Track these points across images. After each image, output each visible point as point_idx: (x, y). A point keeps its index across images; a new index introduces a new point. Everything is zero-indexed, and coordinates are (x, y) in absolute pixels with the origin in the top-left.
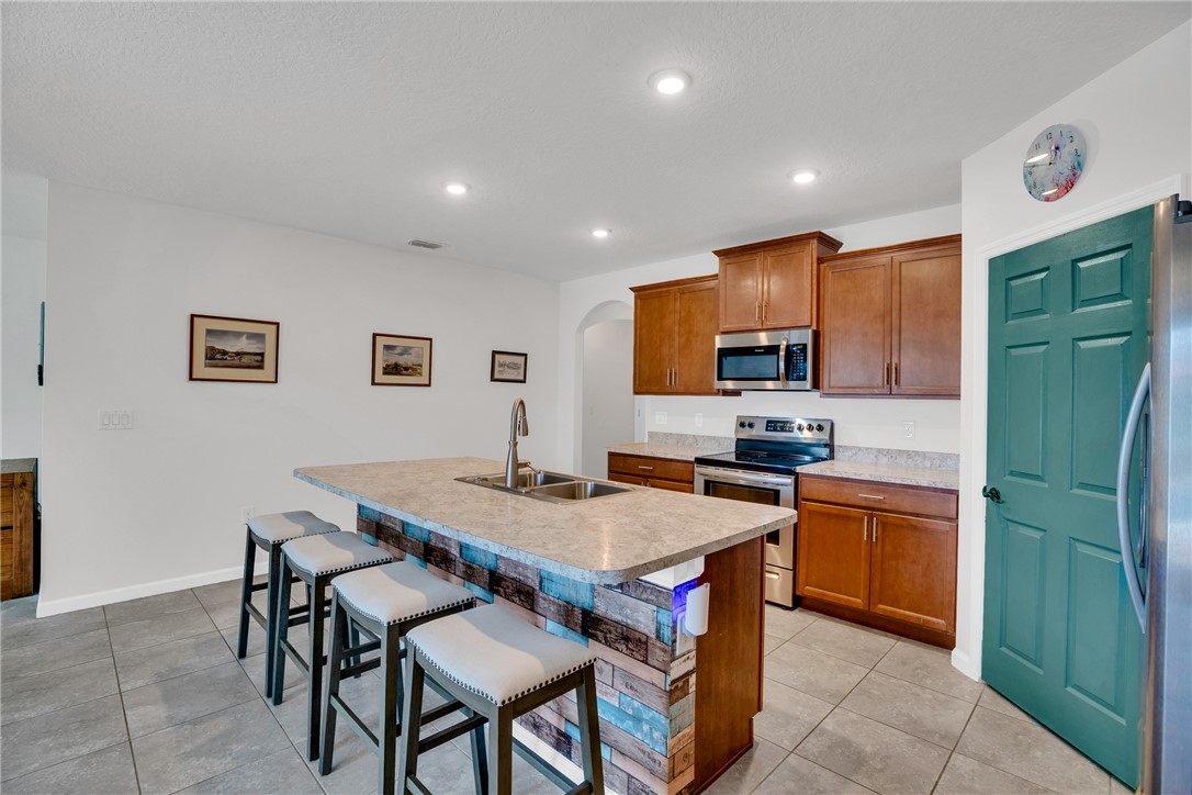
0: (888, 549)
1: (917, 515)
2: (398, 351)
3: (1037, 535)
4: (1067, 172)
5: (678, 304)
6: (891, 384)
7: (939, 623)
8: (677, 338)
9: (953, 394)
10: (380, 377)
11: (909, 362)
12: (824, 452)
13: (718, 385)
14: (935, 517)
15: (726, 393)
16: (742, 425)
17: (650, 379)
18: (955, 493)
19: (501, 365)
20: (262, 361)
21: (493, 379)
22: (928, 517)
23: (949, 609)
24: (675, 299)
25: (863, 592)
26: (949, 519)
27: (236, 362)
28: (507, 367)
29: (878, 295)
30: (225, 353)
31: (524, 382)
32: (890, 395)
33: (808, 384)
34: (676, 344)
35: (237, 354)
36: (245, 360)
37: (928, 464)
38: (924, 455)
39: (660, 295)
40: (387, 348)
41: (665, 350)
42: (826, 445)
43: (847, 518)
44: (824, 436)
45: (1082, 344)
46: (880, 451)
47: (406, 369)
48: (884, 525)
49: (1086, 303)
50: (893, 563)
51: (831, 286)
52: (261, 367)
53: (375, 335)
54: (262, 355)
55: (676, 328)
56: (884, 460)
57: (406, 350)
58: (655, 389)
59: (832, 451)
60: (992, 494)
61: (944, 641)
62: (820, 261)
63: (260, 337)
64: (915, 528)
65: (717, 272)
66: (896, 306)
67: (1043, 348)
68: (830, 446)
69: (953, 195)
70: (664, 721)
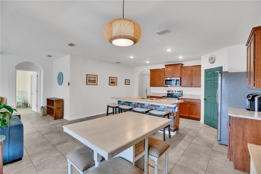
0: (192, 108)
1: (195, 103)
2: (113, 80)
3: (210, 104)
4: (213, 61)
5: (158, 73)
6: (191, 85)
7: (198, 117)
8: (158, 78)
9: (200, 87)
10: (110, 84)
11: (194, 82)
12: (181, 95)
13: (165, 85)
14: (198, 103)
15: (166, 86)
16: (168, 91)
17: (153, 84)
18: (200, 100)
19: (126, 82)
20: (95, 81)
21: (125, 84)
22: (197, 103)
23: (200, 115)
24: (157, 72)
25: (188, 114)
26: (200, 103)
27: (92, 82)
28: (127, 82)
29: (189, 73)
30: (91, 80)
31: (129, 84)
32: (191, 87)
33: (179, 85)
34: (158, 79)
35: (92, 80)
36: (93, 81)
37: (196, 96)
38: (196, 95)
39: (155, 71)
40: (111, 79)
41: (156, 80)
42: (181, 94)
43: (186, 104)
44: (181, 93)
45: (215, 81)
46: (189, 95)
47: (114, 83)
48: (191, 104)
49: (215, 76)
50: (192, 110)
51: (183, 71)
52: (95, 82)
53: (110, 77)
54: (95, 80)
55: (158, 76)
56: (190, 96)
57: (114, 80)
58: (154, 86)
59: (182, 95)
60: (205, 99)
61: (199, 119)
62: (181, 67)
63: (95, 78)
64: (195, 105)
65: (165, 68)
66: (192, 74)
67: (211, 81)
68: (182, 94)
69: (200, 59)
70: (173, 121)
